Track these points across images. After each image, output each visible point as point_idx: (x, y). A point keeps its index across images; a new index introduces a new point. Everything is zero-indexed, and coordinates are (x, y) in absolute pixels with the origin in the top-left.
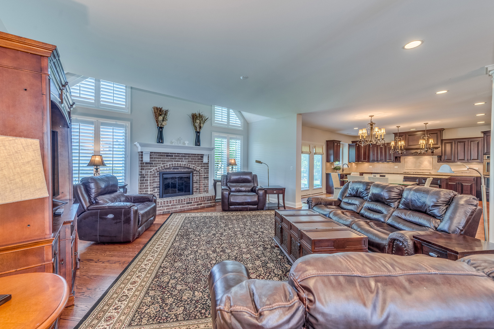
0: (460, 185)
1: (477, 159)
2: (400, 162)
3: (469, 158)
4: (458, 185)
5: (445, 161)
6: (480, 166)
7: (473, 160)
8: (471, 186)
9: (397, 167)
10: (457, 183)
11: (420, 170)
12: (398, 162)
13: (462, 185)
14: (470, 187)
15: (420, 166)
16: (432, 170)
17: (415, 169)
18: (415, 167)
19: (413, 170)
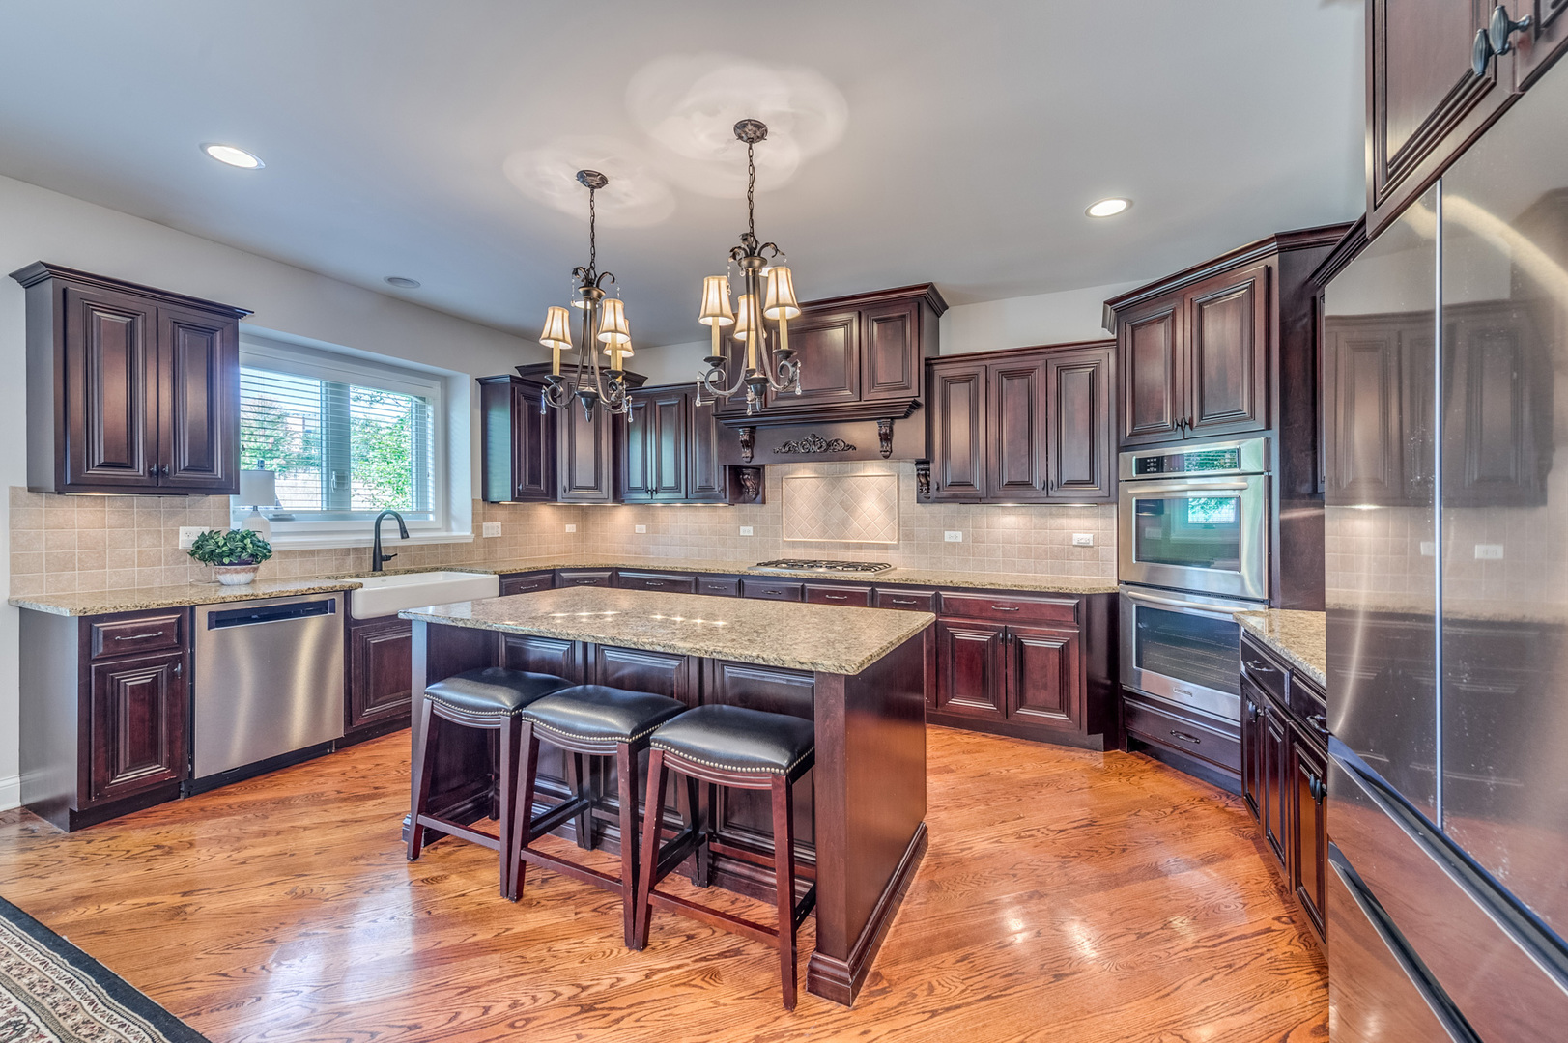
0: (1011, 648)
1: (1086, 477)
2: (764, 502)
3: (1053, 477)
4: (1001, 650)
5: (944, 493)
6: (1100, 522)
7: (1070, 483)
8: (1063, 652)
9: (751, 528)
10: (995, 637)
11: (848, 546)
12: (753, 501)
13: (1021, 648)
14: (1055, 659)
15: (844, 523)
16: (898, 549)
17: (824, 542)
18: (824, 533)
19: (817, 547)
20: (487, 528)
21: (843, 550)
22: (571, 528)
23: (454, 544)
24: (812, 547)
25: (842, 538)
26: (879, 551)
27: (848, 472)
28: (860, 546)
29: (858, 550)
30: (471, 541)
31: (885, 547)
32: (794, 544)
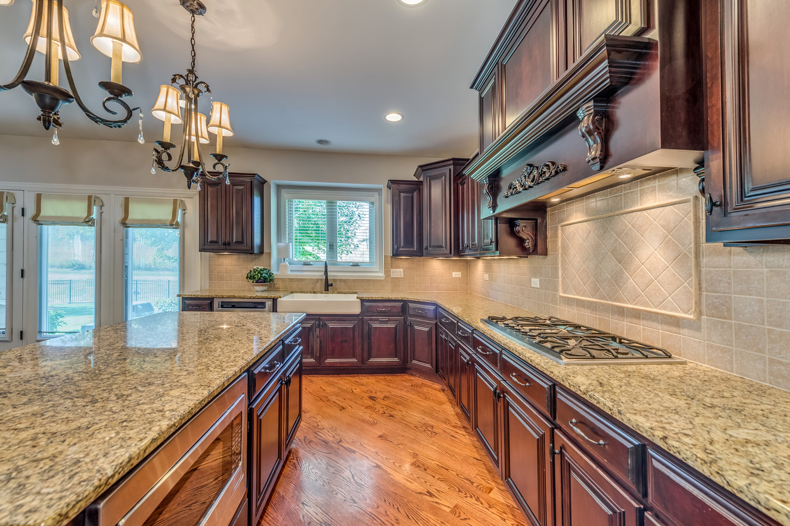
2: (545, 254)
9: (538, 280)
12: (534, 253)
15: (617, 279)
16: (699, 329)
17: (595, 303)
18: (595, 291)
19: (588, 308)
20: (393, 272)
21: (616, 316)
22: (457, 274)
23: (373, 280)
24: (583, 306)
25: (615, 300)
26: (666, 327)
27: (621, 208)
28: (637, 315)
29: (634, 320)
30: (384, 279)
31: (676, 322)
32: (569, 301)
